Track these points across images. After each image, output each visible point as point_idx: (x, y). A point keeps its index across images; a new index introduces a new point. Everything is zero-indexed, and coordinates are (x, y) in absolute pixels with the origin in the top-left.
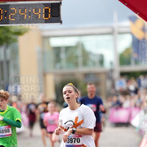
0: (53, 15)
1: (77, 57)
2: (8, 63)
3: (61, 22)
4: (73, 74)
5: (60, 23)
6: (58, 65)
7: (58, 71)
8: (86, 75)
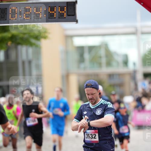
0: (69, 14)
1: (100, 57)
2: (30, 62)
3: (77, 21)
4: (97, 75)
5: (76, 23)
6: (82, 66)
7: (82, 71)
8: (111, 76)
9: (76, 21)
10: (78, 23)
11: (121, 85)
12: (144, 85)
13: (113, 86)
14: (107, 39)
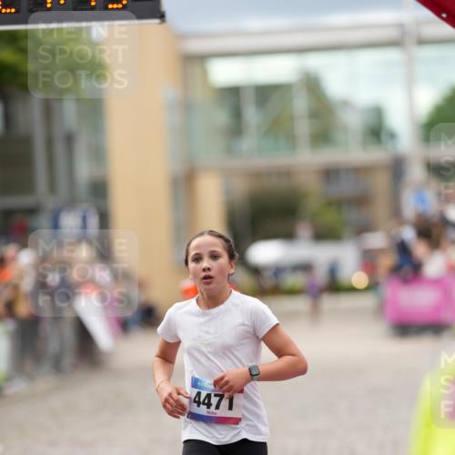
2: (70, 139)
3: (162, 16)
4: (286, 173)
8: (330, 174)
9: (158, 15)
10: (165, 21)
11: (362, 201)
12: (422, 201)
13: (337, 204)
14: (314, 62)
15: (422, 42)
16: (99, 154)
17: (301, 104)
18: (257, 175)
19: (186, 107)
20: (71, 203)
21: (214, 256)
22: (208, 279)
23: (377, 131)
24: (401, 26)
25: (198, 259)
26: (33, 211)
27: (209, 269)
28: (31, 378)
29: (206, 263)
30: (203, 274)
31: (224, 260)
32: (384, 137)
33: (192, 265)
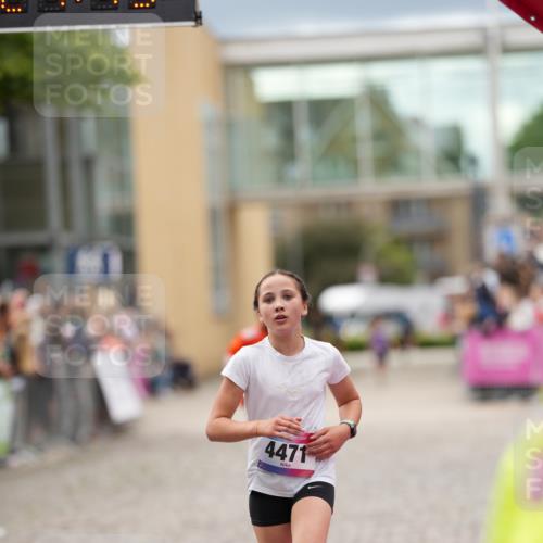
1: (354, 140)
2: (88, 164)
3: (197, 18)
4: (348, 205)
5: (193, 23)
8: (398, 206)
9: (193, 16)
10: (201, 24)
11: (436, 239)
12: (509, 239)
13: (408, 242)
14: (379, 73)
15: (508, 50)
16: (123, 181)
17: (364, 123)
18: (311, 207)
19: (228, 126)
20: (89, 241)
21: (287, 296)
22: (281, 319)
23: (454, 155)
24: (483, 30)
25: (270, 299)
26: (43, 249)
27: (282, 309)
28: (40, 448)
29: (279, 303)
30: (276, 314)
31: (297, 299)
32: (463, 163)
33: (263, 306)
